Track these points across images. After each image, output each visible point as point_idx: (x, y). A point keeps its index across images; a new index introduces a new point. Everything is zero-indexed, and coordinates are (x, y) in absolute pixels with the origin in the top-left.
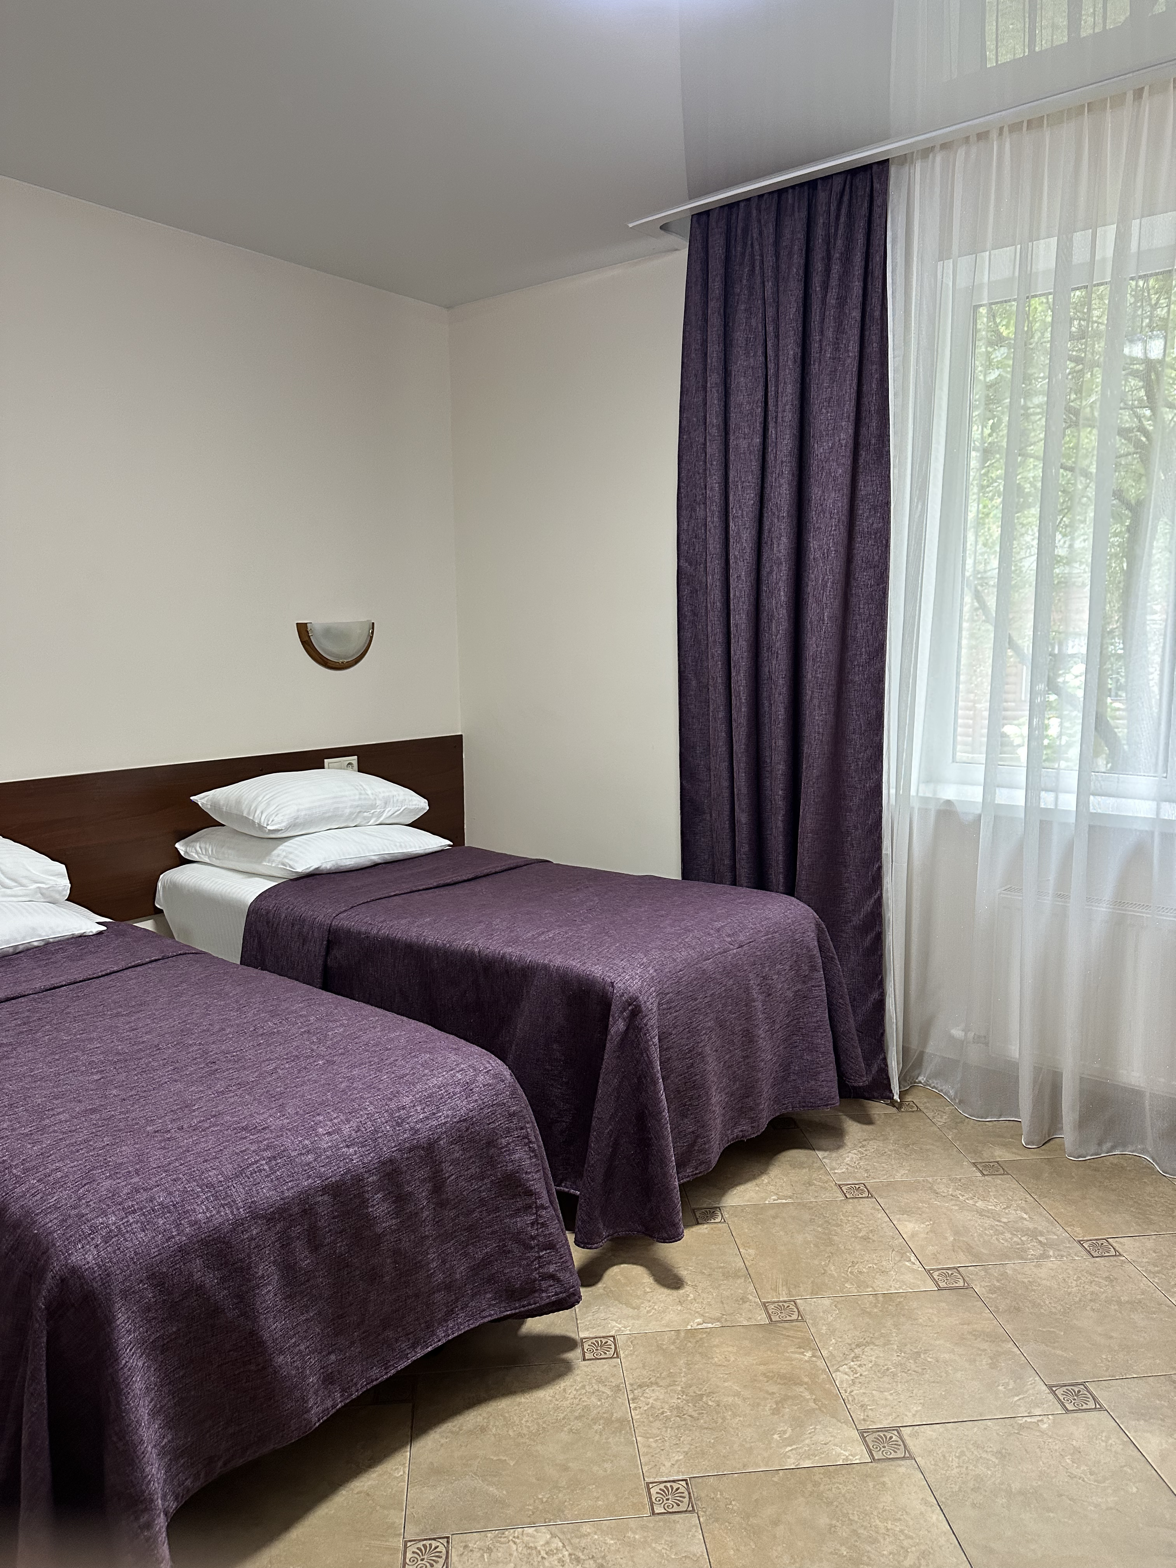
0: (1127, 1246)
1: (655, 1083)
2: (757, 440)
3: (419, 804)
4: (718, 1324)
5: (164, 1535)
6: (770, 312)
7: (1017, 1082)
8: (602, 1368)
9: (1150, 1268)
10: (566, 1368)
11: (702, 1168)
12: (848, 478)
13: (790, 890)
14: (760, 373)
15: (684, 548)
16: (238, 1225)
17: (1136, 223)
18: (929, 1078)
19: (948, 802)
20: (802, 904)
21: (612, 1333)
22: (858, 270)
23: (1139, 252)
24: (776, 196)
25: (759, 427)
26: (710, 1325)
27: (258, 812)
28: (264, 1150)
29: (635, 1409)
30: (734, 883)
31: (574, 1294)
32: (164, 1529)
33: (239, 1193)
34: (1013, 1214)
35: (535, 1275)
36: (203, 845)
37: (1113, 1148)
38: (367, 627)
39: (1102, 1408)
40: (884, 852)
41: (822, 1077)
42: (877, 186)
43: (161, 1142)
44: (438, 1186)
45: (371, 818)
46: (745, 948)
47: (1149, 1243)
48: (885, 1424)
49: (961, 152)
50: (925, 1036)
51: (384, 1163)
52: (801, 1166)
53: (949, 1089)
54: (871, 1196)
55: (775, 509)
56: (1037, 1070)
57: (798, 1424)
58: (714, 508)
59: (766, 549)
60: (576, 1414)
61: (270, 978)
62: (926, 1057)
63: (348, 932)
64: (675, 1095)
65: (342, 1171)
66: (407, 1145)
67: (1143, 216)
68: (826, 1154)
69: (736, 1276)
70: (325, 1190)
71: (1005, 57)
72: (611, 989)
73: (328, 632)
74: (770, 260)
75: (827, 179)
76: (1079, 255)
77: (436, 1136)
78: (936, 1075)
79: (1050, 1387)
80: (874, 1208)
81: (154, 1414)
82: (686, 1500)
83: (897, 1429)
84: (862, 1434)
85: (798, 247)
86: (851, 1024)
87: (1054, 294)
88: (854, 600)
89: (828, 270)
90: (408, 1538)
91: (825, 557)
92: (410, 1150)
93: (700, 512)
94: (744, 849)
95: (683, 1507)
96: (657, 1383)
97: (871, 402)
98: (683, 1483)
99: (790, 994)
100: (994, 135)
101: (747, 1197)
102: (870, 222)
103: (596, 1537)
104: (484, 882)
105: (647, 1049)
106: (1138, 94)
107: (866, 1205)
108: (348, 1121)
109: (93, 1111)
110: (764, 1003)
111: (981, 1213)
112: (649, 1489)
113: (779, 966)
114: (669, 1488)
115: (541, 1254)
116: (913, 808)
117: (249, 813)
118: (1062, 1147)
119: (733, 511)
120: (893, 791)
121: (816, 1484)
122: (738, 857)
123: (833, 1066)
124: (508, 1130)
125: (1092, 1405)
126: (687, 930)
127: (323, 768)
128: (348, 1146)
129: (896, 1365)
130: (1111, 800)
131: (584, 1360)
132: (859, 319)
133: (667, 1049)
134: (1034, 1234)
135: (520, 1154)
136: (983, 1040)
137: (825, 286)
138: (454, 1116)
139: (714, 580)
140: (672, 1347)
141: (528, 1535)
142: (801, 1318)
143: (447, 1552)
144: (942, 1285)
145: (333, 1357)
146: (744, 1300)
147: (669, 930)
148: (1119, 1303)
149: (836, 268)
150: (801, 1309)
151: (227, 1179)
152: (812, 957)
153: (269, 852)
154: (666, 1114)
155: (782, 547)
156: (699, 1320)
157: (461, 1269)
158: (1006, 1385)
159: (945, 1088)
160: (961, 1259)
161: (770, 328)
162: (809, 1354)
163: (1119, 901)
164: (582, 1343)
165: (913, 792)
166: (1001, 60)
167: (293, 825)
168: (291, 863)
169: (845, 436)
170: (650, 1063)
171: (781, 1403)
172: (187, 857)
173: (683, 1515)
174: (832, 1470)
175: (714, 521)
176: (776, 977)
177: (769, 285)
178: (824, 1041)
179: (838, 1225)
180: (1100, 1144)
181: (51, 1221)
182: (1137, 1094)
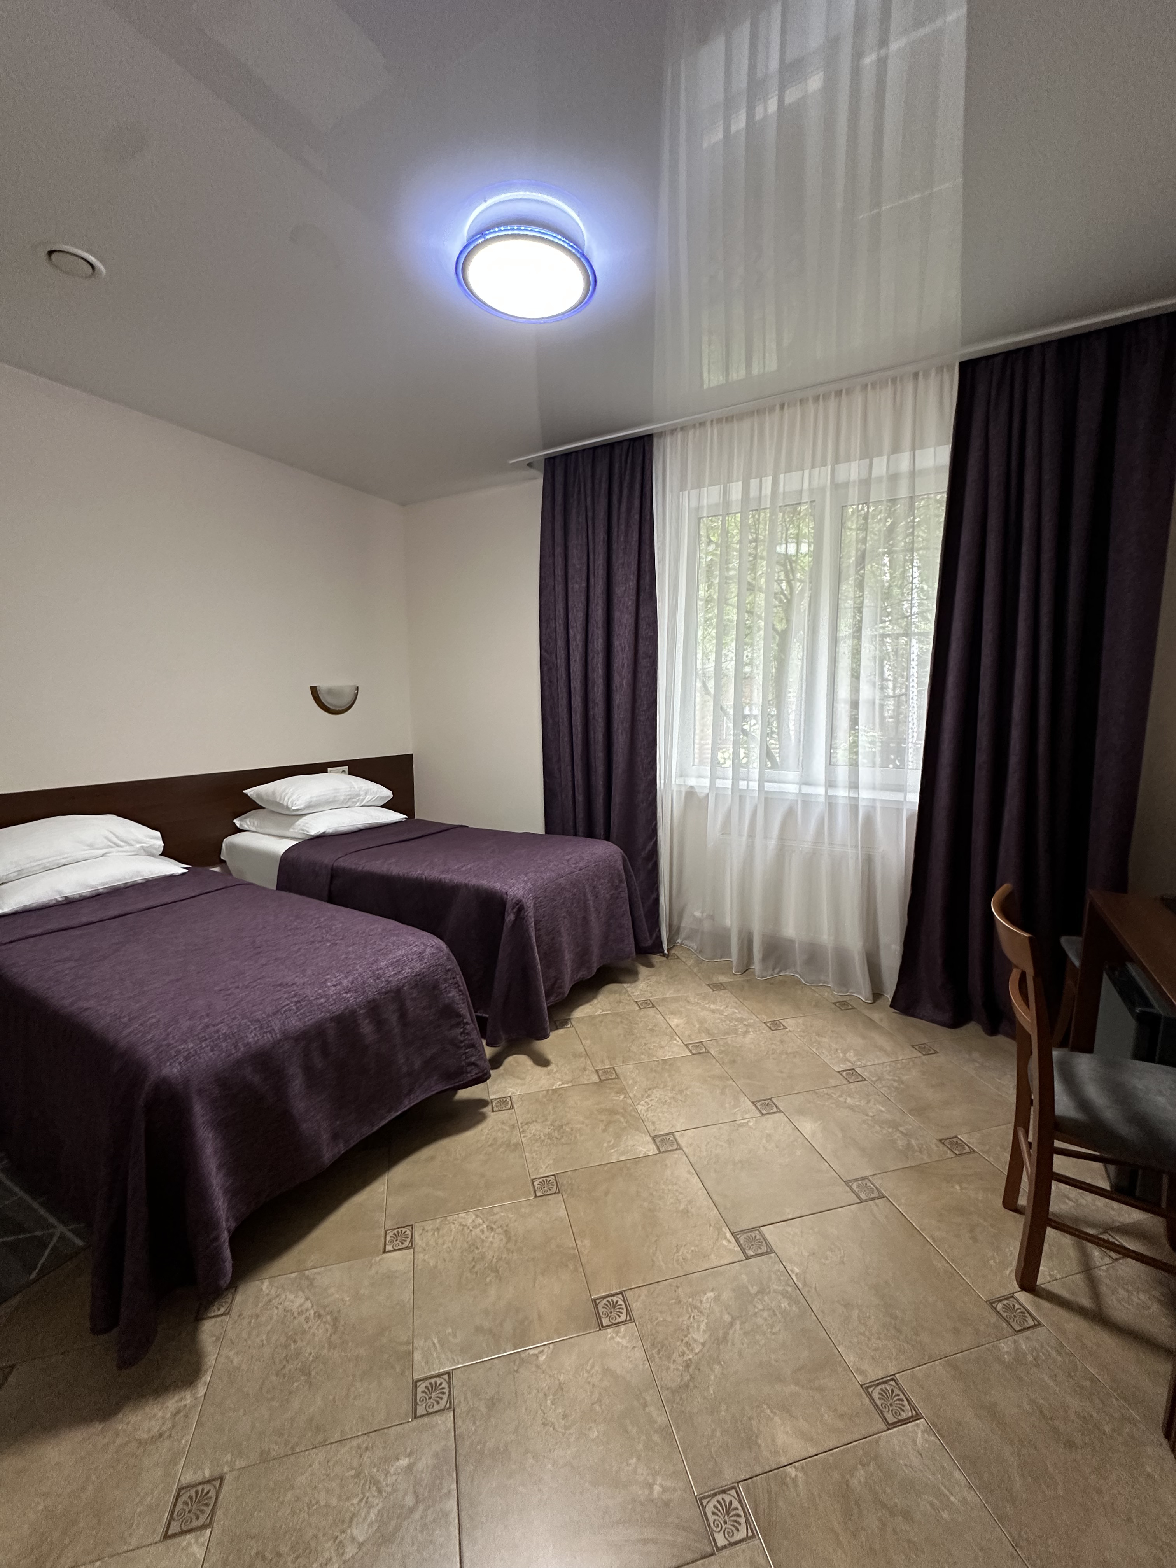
0: (790, 1023)
1: (532, 949)
2: (584, 585)
3: (387, 794)
4: (570, 1085)
5: (227, 1244)
6: (590, 514)
7: (730, 941)
8: (504, 1115)
9: (802, 1034)
10: (483, 1117)
11: (560, 997)
12: (634, 606)
13: (607, 838)
14: (585, 547)
15: (544, 644)
16: (277, 1043)
17: (782, 476)
18: (684, 940)
19: (692, 787)
20: (614, 846)
21: (509, 1095)
22: (637, 493)
23: (784, 492)
24: (591, 451)
25: (584, 577)
26: (566, 1085)
27: (286, 799)
28: (293, 997)
29: (524, 1137)
30: (576, 835)
31: (486, 1074)
32: (227, 1241)
33: (276, 1025)
34: (729, 1011)
35: (463, 1063)
36: (252, 820)
37: (780, 971)
38: (354, 688)
39: (781, 1111)
40: (658, 815)
41: (626, 942)
42: (647, 448)
43: (223, 997)
44: (403, 1014)
45: (356, 803)
46: (583, 870)
47: (800, 1021)
48: (666, 1131)
49: (691, 433)
50: (681, 916)
51: (369, 1002)
52: (615, 992)
53: (694, 945)
54: (654, 1006)
55: (594, 623)
56: (740, 932)
57: (618, 1136)
58: (560, 621)
59: (590, 645)
60: (489, 1143)
61: (295, 897)
62: (681, 929)
63: (344, 869)
64: (544, 956)
65: (343, 1007)
66: (384, 990)
67: (785, 473)
68: (629, 985)
69: (580, 1056)
70: (332, 1019)
71: (714, 383)
72: (505, 896)
73: (330, 692)
74: (589, 485)
75: (620, 442)
76: (753, 493)
77: (401, 984)
78: (688, 937)
79: (753, 1103)
80: (656, 1013)
81: (220, 1167)
82: (555, 1187)
83: (673, 1133)
84: (654, 1138)
85: (605, 479)
86: (641, 912)
87: (741, 512)
88: (639, 675)
89: (621, 491)
90: (387, 1228)
91: (623, 650)
92: (386, 993)
93: (552, 624)
94: (581, 815)
95: (554, 1190)
96: (536, 1121)
97: (646, 566)
98: (553, 1177)
99: (608, 896)
100: (708, 424)
101: (586, 1012)
102: (643, 468)
103: (502, 1214)
104: (427, 839)
105: (527, 930)
106: (782, 406)
107: (651, 1012)
108: (346, 977)
109: (178, 980)
110: (594, 902)
111: (713, 1011)
112: (533, 1183)
113: (602, 881)
114: (545, 1181)
115: (467, 1051)
116: (673, 791)
117: (280, 799)
118: (753, 973)
119: (572, 623)
120: (662, 782)
121: (629, 1169)
122: (577, 821)
123: (632, 936)
124: (446, 980)
125: (775, 1110)
126: (550, 861)
127: (327, 772)
128: (346, 993)
129: (670, 1098)
130: (775, 785)
131: (493, 1111)
132: (638, 519)
133: (539, 930)
134: (741, 1020)
135: (453, 993)
136: (712, 917)
137: (620, 502)
138: (413, 972)
139: (561, 662)
140: (545, 1100)
141: (462, 1218)
142: (617, 1077)
143: (412, 1234)
144: (694, 1052)
145: (338, 1123)
146: (585, 1069)
147: (539, 861)
148: (787, 1053)
149: (625, 492)
150: (617, 1072)
151: (268, 1016)
152: (620, 875)
153: (291, 825)
154: (539, 966)
155: (599, 644)
156: (560, 1083)
157: (418, 1063)
158: (730, 1103)
159: (691, 945)
160: (704, 1038)
161: (590, 523)
162: (622, 1097)
163: (781, 838)
164: (492, 1102)
165: (673, 782)
166: (712, 385)
167: (308, 807)
168: (307, 830)
169: (632, 584)
170: (530, 938)
171: (607, 1125)
172: (241, 828)
173: (553, 1195)
174: (637, 1160)
175: (561, 629)
176: (600, 887)
177: (589, 499)
178: (627, 922)
179: (636, 1024)
180: (773, 970)
181: (149, 1049)
182: (792, 941)
